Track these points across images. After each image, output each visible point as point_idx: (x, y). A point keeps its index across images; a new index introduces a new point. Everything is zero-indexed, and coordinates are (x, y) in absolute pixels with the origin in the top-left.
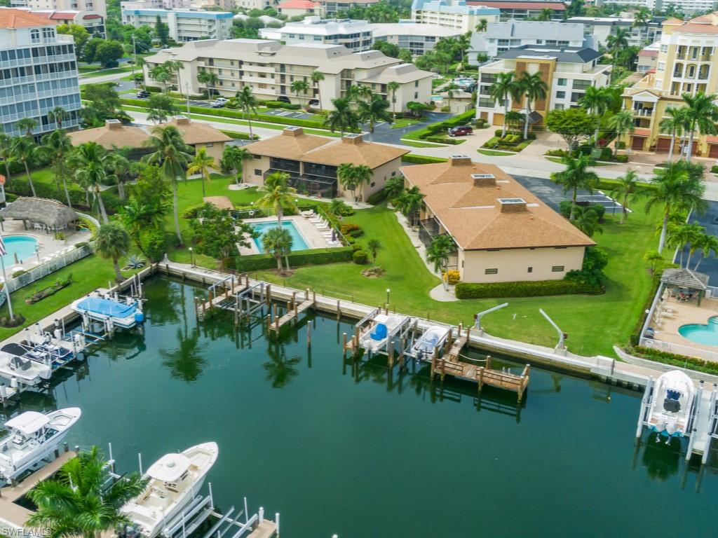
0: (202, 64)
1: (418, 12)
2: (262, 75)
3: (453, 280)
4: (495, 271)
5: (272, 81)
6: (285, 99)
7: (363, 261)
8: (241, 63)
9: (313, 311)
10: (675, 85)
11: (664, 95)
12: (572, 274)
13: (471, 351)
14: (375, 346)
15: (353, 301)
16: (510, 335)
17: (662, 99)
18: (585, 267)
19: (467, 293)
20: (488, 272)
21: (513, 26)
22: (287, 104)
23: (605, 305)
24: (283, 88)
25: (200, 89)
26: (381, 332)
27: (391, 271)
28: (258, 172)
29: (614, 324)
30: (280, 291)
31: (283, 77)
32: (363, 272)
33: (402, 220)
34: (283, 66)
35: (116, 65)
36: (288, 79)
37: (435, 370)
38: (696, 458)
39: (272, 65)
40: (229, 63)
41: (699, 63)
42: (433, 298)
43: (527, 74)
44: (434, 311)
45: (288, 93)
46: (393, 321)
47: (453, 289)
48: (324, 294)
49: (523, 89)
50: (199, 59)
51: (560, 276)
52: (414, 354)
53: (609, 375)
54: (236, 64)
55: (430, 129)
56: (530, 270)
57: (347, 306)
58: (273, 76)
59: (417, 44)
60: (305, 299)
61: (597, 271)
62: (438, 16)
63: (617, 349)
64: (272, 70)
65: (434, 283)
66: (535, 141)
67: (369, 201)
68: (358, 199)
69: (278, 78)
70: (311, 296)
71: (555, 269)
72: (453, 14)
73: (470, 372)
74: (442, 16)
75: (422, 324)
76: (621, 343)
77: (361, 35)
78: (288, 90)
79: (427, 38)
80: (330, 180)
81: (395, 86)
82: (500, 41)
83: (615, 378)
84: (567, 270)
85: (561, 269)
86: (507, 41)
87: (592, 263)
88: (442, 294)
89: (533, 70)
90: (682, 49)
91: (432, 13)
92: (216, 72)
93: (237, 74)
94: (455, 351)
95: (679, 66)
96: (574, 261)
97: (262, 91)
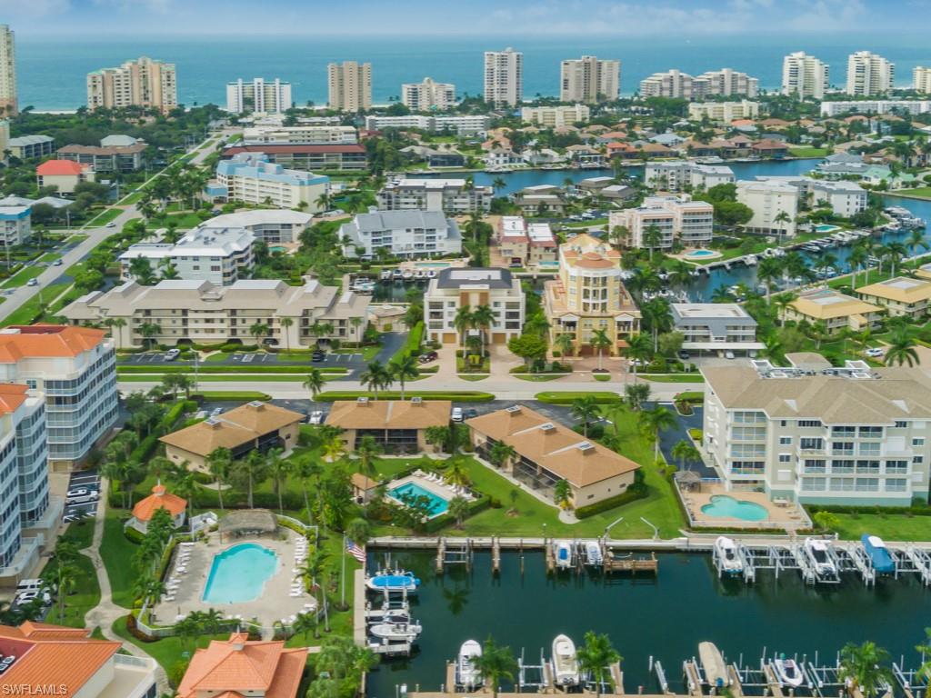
0: (139, 315)
2: (207, 321)
5: (224, 326)
6: (237, 342)
8: (186, 311)
11: (580, 314)
16: (624, 536)
19: (583, 514)
22: (239, 346)
25: (135, 340)
31: (234, 322)
34: (234, 312)
36: (239, 322)
39: (222, 311)
40: (170, 312)
42: (564, 522)
47: (572, 513)
50: (136, 311)
53: (687, 548)
54: (179, 313)
58: (222, 321)
64: (224, 316)
65: (556, 512)
67: (445, 450)
69: (228, 322)
88: (567, 518)
90: (586, 279)
92: (154, 322)
97: (211, 336)
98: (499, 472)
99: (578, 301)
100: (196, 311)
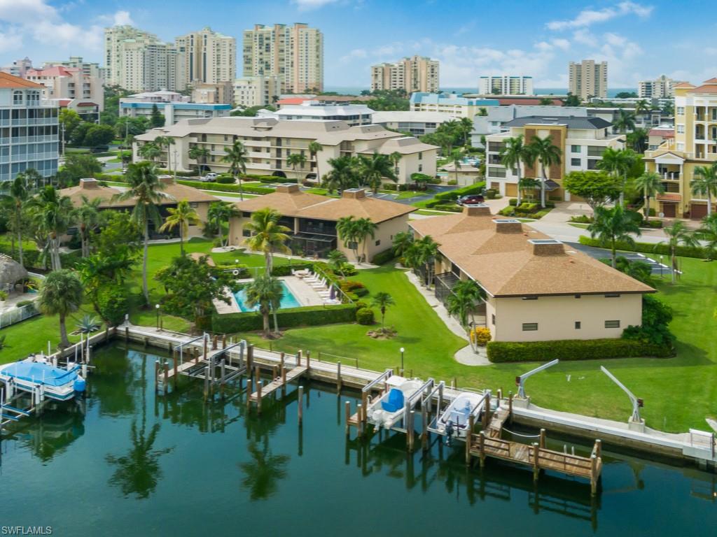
0: (195, 140)
1: (417, 105)
2: (257, 149)
3: (482, 340)
4: (535, 327)
5: (267, 156)
6: (281, 174)
7: (368, 320)
8: (235, 137)
10: (700, 148)
11: (689, 157)
12: (630, 332)
14: (389, 419)
15: (357, 366)
16: (565, 405)
17: (687, 161)
18: (645, 322)
19: (503, 355)
20: (527, 326)
21: (515, 110)
22: (282, 178)
23: (680, 370)
24: (279, 162)
25: (191, 165)
26: (397, 400)
27: (405, 332)
28: (246, 233)
29: (699, 391)
30: (265, 355)
31: (279, 151)
32: (366, 333)
33: (414, 279)
34: (279, 140)
35: (107, 149)
36: (284, 153)
37: (472, 451)
39: (268, 138)
40: (223, 138)
42: (459, 362)
43: (538, 139)
44: (463, 377)
45: (284, 168)
46: (412, 388)
47: (484, 351)
48: (320, 358)
49: (536, 154)
50: (192, 135)
51: (615, 333)
52: (441, 429)
53: (710, 458)
54: (230, 139)
55: (437, 197)
56: (578, 325)
57: (350, 372)
58: (268, 150)
59: (418, 130)
60: (296, 365)
61: (661, 326)
62: (437, 108)
64: (267, 144)
65: (459, 345)
66: (554, 209)
67: (373, 262)
68: (361, 259)
69: (274, 152)
70: (304, 361)
71: (610, 324)
72: (452, 106)
73: (519, 453)
74: (442, 108)
75: (447, 393)
77: (360, 117)
78: (284, 164)
79: (428, 124)
80: (329, 238)
81: (398, 156)
82: (502, 123)
84: (624, 326)
85: (616, 324)
87: (653, 317)
88: (471, 357)
89: (543, 135)
90: (700, 110)
91: (431, 105)
92: (209, 148)
94: (497, 424)
95: (700, 129)
96: (631, 314)
97: (257, 166)
98: (422, 290)
99: (689, 141)
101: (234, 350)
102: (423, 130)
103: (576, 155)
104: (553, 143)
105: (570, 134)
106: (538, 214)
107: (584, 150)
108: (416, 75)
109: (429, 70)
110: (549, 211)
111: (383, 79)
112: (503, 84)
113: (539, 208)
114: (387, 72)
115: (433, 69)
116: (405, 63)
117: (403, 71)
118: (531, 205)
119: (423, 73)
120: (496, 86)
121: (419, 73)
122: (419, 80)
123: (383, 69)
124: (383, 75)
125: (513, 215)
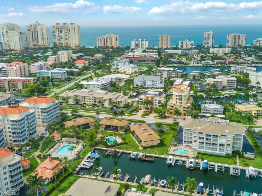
0: (75, 97)
1: (117, 66)
2: (90, 99)
3: (142, 146)
4: (148, 144)
5: (93, 100)
7: (127, 144)
8: (85, 96)
9: (123, 153)
10: (177, 102)
11: (175, 104)
12: (159, 144)
13: (146, 156)
14: (133, 157)
15: (128, 150)
17: (174, 105)
19: (145, 148)
20: (147, 144)
21: (144, 77)
22: (96, 105)
23: (163, 148)
24: (95, 102)
25: (74, 102)
26: (134, 155)
27: (132, 145)
29: (164, 151)
30: (117, 150)
31: (95, 100)
32: (128, 146)
33: (131, 135)
34: (95, 97)
36: (96, 100)
37: (142, 159)
38: (173, 166)
40: (82, 96)
41: (180, 98)
42: (139, 149)
43: (149, 100)
44: (140, 151)
45: (96, 103)
46: (135, 153)
47: (142, 147)
48: (124, 150)
49: (148, 103)
51: (157, 144)
52: (139, 157)
55: (130, 111)
56: (153, 143)
57: (128, 152)
58: (93, 99)
61: (162, 143)
63: (165, 154)
65: (139, 147)
66: (152, 113)
67: (124, 132)
69: (94, 100)
70: (122, 151)
72: (127, 67)
73: (146, 159)
74: (124, 67)
75: (139, 153)
76: (165, 153)
78: (96, 102)
79: (122, 78)
80: (117, 128)
82: (141, 81)
83: (165, 158)
84: (158, 143)
85: (157, 143)
86: (143, 81)
87: (161, 142)
88: (141, 148)
91: (121, 66)
92: (78, 98)
93: (83, 99)
94: (144, 156)
95: (177, 99)
97: (90, 103)
98: (133, 137)
99: (175, 101)
100: (87, 97)
101: (113, 150)
102: (121, 80)
103: (156, 101)
104: (152, 101)
105: (155, 97)
106: (149, 115)
107: (157, 101)
108: (111, 40)
109: (116, 39)
110: (150, 114)
111: (101, 42)
112: (139, 43)
113: (149, 113)
114: (102, 39)
115: (117, 39)
116: (108, 36)
117: (107, 39)
118: (148, 113)
119: (114, 39)
120: (137, 44)
121: (112, 40)
122: (112, 42)
123: (101, 39)
124: (101, 41)
125: (144, 116)
